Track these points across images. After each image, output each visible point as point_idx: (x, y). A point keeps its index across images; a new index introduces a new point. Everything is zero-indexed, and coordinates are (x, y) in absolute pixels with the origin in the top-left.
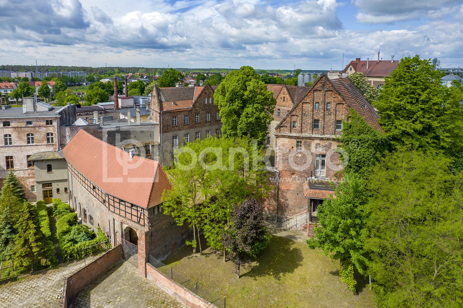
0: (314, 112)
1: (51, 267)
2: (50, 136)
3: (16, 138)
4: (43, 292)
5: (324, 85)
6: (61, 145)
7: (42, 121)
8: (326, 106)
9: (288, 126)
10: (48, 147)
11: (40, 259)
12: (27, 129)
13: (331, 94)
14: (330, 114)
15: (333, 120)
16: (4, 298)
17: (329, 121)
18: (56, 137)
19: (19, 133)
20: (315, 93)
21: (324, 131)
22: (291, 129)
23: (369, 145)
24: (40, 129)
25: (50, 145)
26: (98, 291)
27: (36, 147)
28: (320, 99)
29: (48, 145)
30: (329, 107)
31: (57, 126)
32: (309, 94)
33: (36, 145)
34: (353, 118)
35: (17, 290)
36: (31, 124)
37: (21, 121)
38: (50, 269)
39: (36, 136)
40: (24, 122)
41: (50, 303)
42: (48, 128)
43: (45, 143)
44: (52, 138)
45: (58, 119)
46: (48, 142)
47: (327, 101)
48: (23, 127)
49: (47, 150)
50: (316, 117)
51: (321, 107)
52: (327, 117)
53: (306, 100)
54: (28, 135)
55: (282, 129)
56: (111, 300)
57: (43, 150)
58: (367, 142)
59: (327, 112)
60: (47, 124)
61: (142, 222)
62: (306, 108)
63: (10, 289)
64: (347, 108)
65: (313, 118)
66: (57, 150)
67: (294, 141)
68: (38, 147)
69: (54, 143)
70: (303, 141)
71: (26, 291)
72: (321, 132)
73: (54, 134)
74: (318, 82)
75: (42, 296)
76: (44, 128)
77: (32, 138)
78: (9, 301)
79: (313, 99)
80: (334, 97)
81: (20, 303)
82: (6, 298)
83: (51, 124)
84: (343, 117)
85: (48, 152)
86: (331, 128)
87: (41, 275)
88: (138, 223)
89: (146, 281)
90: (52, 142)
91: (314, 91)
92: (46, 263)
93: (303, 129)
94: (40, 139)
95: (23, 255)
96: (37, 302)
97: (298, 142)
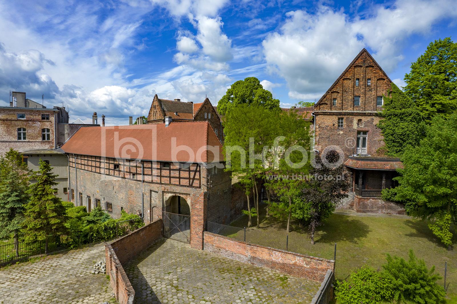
0: (355, 89)
1: (72, 247)
2: (46, 133)
3: (4, 132)
4: (70, 269)
5: (364, 61)
6: (58, 143)
7: (37, 115)
8: (366, 82)
9: (329, 103)
10: (43, 145)
11: (60, 235)
12: (19, 123)
13: (371, 70)
14: (371, 90)
15: (374, 95)
16: (14, 279)
17: (369, 97)
18: (53, 134)
19: (8, 127)
20: (356, 69)
21: (365, 106)
22: (331, 107)
23: (412, 118)
24: (35, 123)
25: (46, 142)
26: (147, 265)
27: (29, 143)
28: (360, 75)
29: (44, 142)
30: (369, 84)
31: (55, 122)
32: (350, 70)
33: (29, 142)
34: (394, 92)
35: (31, 270)
36: (23, 117)
37: (11, 113)
38: (72, 249)
39: (29, 131)
40: (15, 115)
41: (85, 279)
42: (44, 123)
43: (40, 139)
44: (48, 135)
45: (56, 114)
46: (44, 138)
47: (367, 77)
48: (13, 120)
49: (41, 148)
50: (356, 94)
51: (362, 83)
52: (368, 93)
53: (347, 76)
54: (19, 129)
55: (321, 106)
56: (170, 271)
57: (37, 148)
58: (410, 115)
59: (368, 88)
60: (43, 118)
61: (196, 183)
62: (346, 85)
63: (20, 269)
64: (388, 83)
65: (354, 94)
66: (54, 148)
67: (335, 118)
68: (30, 144)
69: (50, 140)
70: (345, 117)
71: (44, 270)
72: (362, 108)
73: (50, 131)
74: (359, 58)
75: (70, 273)
76: (39, 123)
77: (24, 134)
78: (22, 280)
79: (354, 75)
80: (374, 73)
81: (40, 281)
82: (17, 278)
83: (48, 119)
84: (384, 92)
85: (43, 150)
86: (372, 104)
87: (61, 255)
88: (191, 186)
89: (204, 253)
90: (48, 138)
91: (355, 67)
92: (67, 240)
93: (343, 107)
94: (33, 135)
95: (38, 227)
96: (65, 279)
97: (339, 119)
